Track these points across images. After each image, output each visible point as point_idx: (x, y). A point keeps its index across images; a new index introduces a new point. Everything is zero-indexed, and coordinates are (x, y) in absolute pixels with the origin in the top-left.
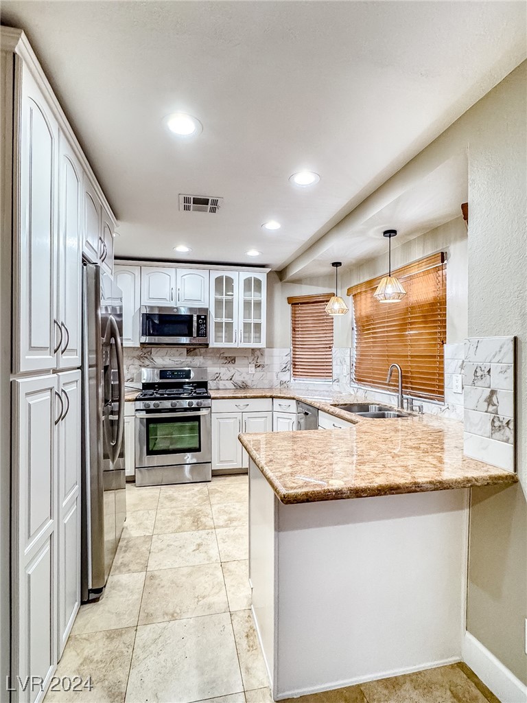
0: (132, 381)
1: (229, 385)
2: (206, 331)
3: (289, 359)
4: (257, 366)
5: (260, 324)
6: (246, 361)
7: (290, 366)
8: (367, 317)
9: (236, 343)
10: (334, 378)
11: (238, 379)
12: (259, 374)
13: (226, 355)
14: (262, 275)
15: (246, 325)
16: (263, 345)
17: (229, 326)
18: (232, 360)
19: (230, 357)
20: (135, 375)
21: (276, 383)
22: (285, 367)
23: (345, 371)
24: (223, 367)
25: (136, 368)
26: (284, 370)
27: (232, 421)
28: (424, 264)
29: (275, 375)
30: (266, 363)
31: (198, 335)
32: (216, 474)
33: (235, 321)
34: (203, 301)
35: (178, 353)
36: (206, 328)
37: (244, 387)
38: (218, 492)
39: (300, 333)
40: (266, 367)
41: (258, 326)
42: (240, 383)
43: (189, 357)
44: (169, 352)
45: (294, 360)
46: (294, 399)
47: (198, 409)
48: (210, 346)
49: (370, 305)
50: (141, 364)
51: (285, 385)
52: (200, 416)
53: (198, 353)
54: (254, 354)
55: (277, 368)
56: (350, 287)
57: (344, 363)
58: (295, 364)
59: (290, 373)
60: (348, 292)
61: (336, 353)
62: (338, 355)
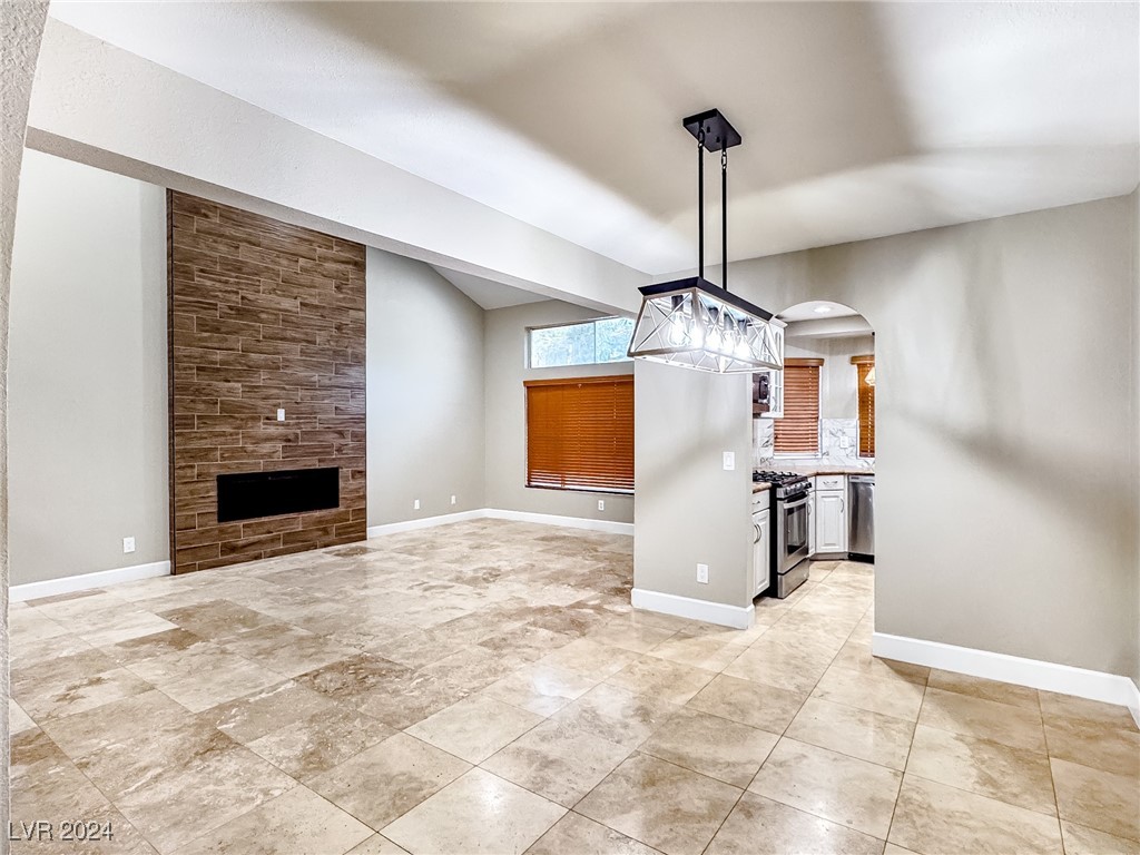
3: (772, 430)
7: (772, 440)
10: (824, 451)
22: (768, 442)
26: (766, 444)
55: (760, 442)
56: (857, 355)
57: (840, 434)
58: (776, 438)
59: (772, 448)
60: (853, 360)
61: (826, 424)
62: (827, 427)
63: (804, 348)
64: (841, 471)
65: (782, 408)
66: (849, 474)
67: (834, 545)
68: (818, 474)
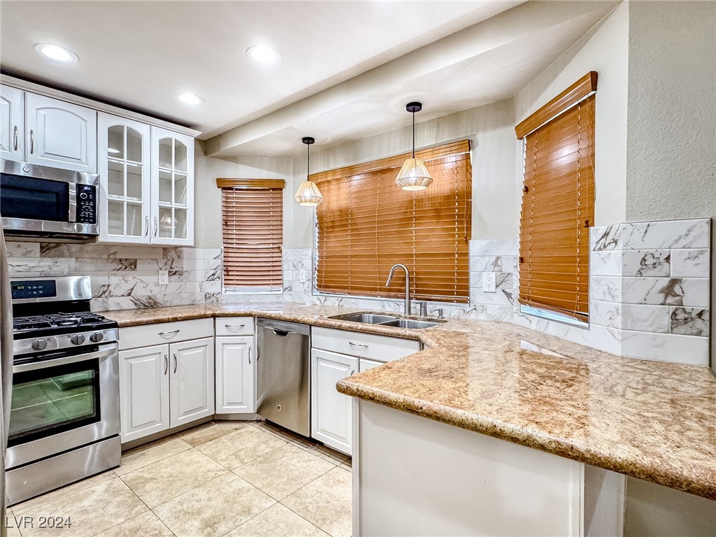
1: (127, 303)
2: (94, 212)
3: (219, 262)
4: (171, 274)
5: (186, 210)
6: (154, 266)
7: (220, 272)
8: (341, 211)
9: (148, 237)
10: (286, 285)
11: (141, 293)
12: (175, 283)
13: (119, 256)
14: (187, 139)
15: (164, 211)
16: (188, 240)
17: (136, 208)
18: (132, 265)
19: (126, 259)
21: (200, 297)
22: (214, 275)
23: (304, 277)
24: (115, 275)
26: (212, 278)
27: (153, 358)
28: (442, 151)
29: (197, 285)
30: (185, 269)
31: (79, 220)
32: (129, 449)
33: (145, 202)
34: (84, 160)
35: (18, 252)
36: (94, 207)
37: (152, 305)
38: (147, 481)
39: (234, 228)
40: (185, 275)
41: (180, 213)
42: (145, 300)
43: (46, 259)
45: (226, 264)
46: (250, 315)
47: (93, 348)
48: (100, 239)
49: (345, 196)
51: (213, 298)
52: (97, 359)
53: (66, 251)
54: (169, 256)
55: (201, 275)
57: (300, 266)
58: (226, 271)
59: (219, 282)
61: (288, 255)
62: (290, 258)
67: (240, 403)
68: (216, 316)
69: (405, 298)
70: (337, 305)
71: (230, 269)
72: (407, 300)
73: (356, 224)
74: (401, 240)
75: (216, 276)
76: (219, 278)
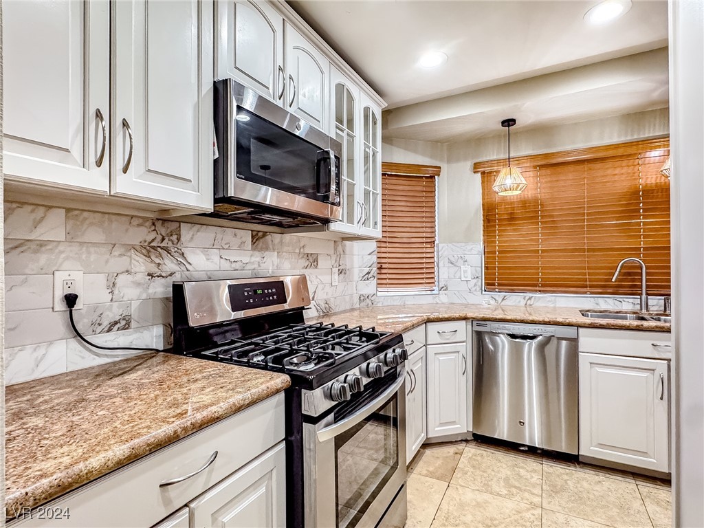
0: (127, 326)
3: (374, 258)
4: (340, 272)
5: (377, 195)
6: (329, 263)
7: (375, 270)
10: (439, 285)
11: (321, 297)
12: (341, 284)
13: (308, 251)
14: (378, 110)
16: (379, 232)
18: (315, 261)
19: (312, 255)
20: (135, 305)
21: (356, 300)
22: (368, 273)
25: (138, 284)
26: (366, 277)
29: (354, 286)
30: (347, 267)
33: (356, 182)
34: (321, 123)
35: (235, 242)
36: (339, 185)
40: (348, 273)
42: (323, 305)
43: (257, 253)
44: (219, 236)
45: (380, 260)
46: (465, 319)
50: (153, 269)
51: (368, 301)
54: (338, 251)
55: (357, 274)
56: (480, 160)
57: (460, 262)
58: (380, 268)
59: (374, 282)
60: (476, 167)
61: (444, 250)
62: (446, 253)
63: (415, 151)
64: (462, 315)
65: (380, 224)
66: (473, 319)
67: (453, 423)
68: (429, 321)
69: (640, 294)
70: (523, 303)
71: (384, 266)
72: (644, 296)
73: (552, 216)
74: (620, 233)
75: (370, 275)
76: (374, 277)
